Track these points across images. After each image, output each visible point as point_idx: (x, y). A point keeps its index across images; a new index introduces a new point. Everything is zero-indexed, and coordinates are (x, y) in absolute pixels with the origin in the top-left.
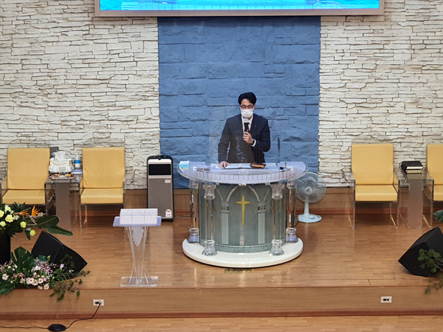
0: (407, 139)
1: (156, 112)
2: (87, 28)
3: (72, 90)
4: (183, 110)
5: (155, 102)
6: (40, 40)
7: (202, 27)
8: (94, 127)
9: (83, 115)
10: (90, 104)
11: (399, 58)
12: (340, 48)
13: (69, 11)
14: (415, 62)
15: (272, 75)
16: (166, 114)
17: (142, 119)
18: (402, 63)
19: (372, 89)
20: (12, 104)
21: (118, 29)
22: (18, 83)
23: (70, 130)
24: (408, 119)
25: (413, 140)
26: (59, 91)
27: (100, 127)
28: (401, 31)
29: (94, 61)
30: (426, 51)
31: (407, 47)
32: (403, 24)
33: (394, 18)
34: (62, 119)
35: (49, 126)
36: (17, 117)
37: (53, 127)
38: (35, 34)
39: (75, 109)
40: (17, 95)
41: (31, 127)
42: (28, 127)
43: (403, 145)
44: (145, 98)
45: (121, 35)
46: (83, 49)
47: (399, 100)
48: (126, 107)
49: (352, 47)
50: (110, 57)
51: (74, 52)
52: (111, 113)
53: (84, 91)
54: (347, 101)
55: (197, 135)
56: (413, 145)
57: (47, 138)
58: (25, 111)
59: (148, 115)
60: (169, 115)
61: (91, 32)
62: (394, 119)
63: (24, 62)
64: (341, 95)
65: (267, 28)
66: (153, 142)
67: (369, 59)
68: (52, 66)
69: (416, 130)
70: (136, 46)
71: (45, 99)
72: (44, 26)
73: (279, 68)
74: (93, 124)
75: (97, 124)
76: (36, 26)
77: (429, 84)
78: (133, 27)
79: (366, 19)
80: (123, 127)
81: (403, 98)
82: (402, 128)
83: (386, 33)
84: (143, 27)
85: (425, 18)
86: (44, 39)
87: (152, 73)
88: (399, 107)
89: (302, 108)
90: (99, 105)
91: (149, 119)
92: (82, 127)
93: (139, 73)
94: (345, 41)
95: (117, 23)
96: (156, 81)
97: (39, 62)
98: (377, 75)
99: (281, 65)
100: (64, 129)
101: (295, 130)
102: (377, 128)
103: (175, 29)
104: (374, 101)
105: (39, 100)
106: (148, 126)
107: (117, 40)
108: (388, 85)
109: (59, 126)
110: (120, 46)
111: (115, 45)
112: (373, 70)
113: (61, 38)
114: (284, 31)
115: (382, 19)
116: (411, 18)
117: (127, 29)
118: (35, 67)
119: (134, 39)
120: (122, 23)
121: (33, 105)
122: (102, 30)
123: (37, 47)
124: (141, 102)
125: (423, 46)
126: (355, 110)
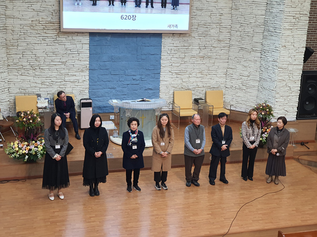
0: (197, 89)
1: (87, 78)
2: (56, 37)
3: (48, 67)
4: (100, 76)
5: (87, 73)
6: (32, 42)
7: (109, 38)
8: (57, 85)
9: (53, 79)
10: (56, 74)
11: (195, 53)
12: (170, 48)
13: (46, 28)
14: (201, 54)
15: (140, 60)
16: (92, 78)
17: (80, 81)
18: (196, 55)
19: (183, 66)
20: (17, 74)
21: (70, 38)
22: (20, 63)
23: (46, 87)
24: (198, 80)
25: (199, 89)
26: (41, 68)
27: (61, 85)
28: (196, 41)
29: (58, 53)
30: (206, 50)
31: (198, 48)
32: (196, 38)
33: (193, 35)
34: (42, 81)
35: (35, 85)
36: (19, 80)
37: (38, 85)
38: (29, 40)
39: (49, 76)
40: (20, 69)
41: (27, 85)
42: (25, 85)
43: (195, 91)
44: (82, 71)
45: (71, 41)
46: (53, 47)
47: (194, 71)
48: (73, 75)
49: (175, 48)
50: (66, 51)
51: (49, 49)
52: (66, 78)
53: (53, 67)
54: (172, 72)
55: (106, 88)
56: (199, 91)
57: (34, 91)
58: (23, 77)
59: (84, 79)
60: (93, 79)
61: (57, 39)
62: (192, 80)
63: (24, 53)
64: (170, 69)
65: (139, 39)
66: (85, 92)
67: (182, 53)
68: (38, 55)
69: (200, 85)
70: (79, 46)
71: (34, 71)
72: (34, 36)
73: (144, 57)
74: (57, 84)
75: (59, 83)
76: (30, 35)
77: (206, 64)
78: (77, 37)
79: (181, 35)
80: (72, 85)
81: (196, 70)
82: (195, 84)
83: (189, 41)
84: (82, 37)
85: (205, 35)
86: (34, 42)
87: (86, 59)
88: (194, 75)
89: (153, 75)
90: (60, 74)
91: (84, 81)
92: (52, 85)
93: (80, 59)
94: (172, 45)
95: (70, 35)
96: (88, 63)
97: (31, 53)
98: (185, 60)
99: (144, 56)
100: (43, 86)
101: (149, 85)
102: (184, 84)
103: (97, 38)
104: (183, 72)
105: (31, 72)
106: (84, 84)
107: (69, 44)
108: (189, 65)
109: (41, 85)
110: (71, 47)
111: (68, 46)
112: (184, 58)
113: (43, 42)
114: (146, 40)
115: (188, 35)
116: (200, 35)
117: (75, 38)
118: (29, 56)
119: (78, 43)
120: (72, 35)
121: (28, 74)
122: (63, 39)
123: (30, 46)
124: (80, 73)
125: (204, 48)
126: (175, 76)
